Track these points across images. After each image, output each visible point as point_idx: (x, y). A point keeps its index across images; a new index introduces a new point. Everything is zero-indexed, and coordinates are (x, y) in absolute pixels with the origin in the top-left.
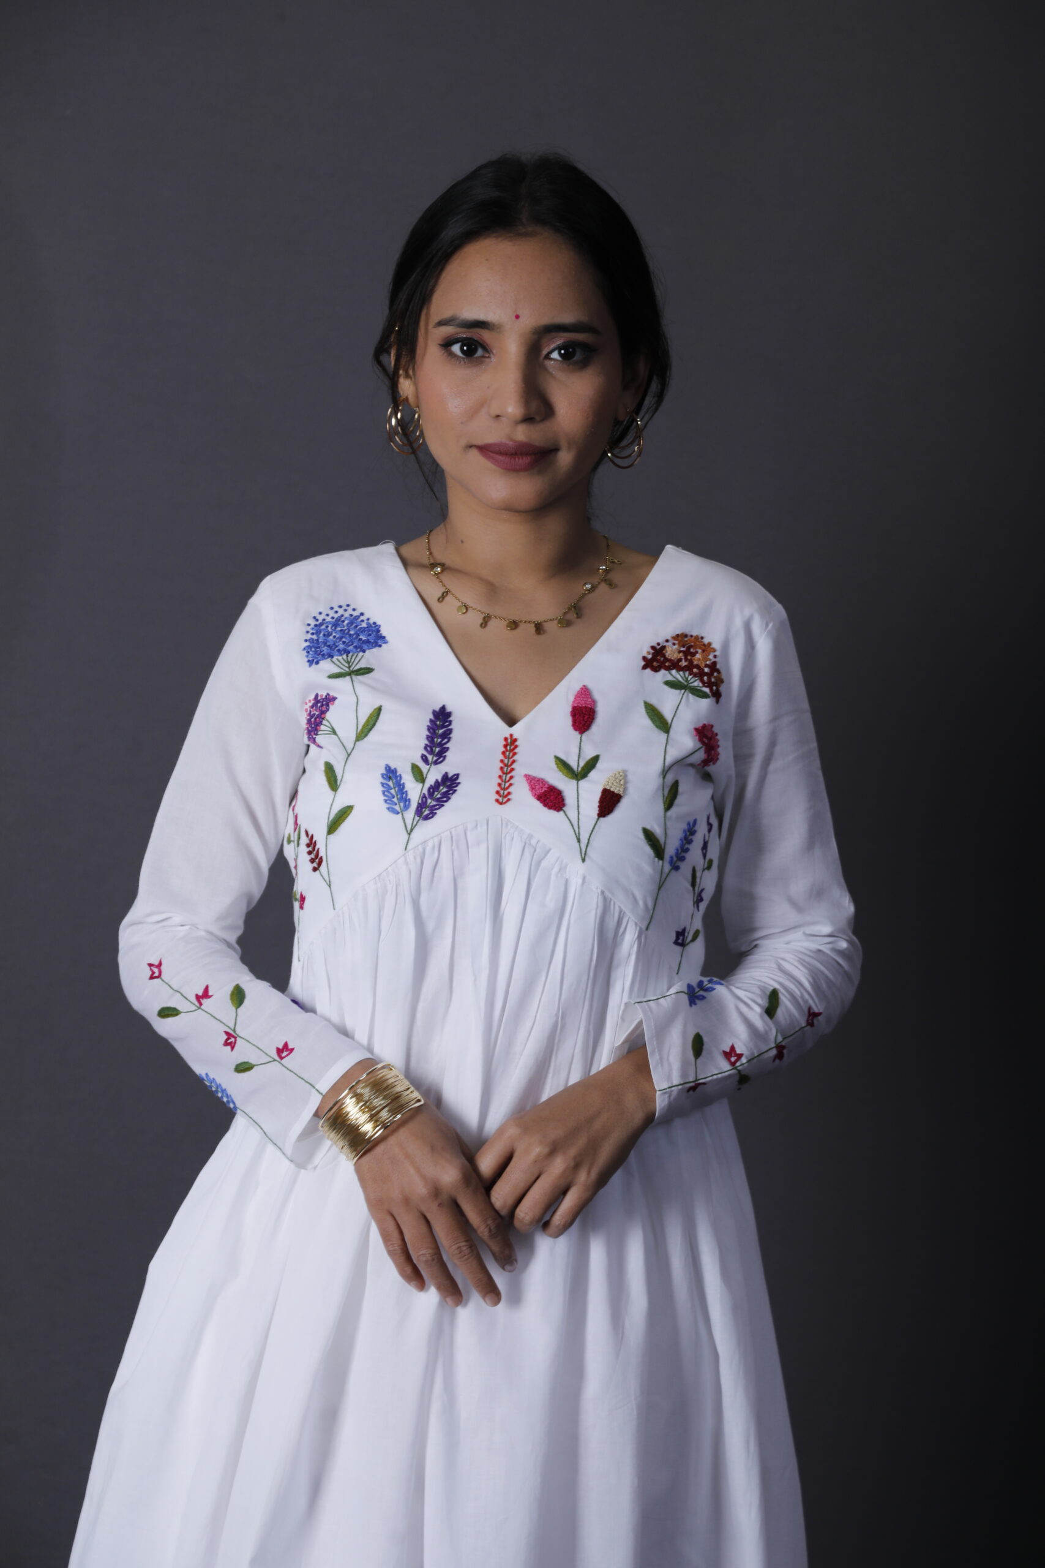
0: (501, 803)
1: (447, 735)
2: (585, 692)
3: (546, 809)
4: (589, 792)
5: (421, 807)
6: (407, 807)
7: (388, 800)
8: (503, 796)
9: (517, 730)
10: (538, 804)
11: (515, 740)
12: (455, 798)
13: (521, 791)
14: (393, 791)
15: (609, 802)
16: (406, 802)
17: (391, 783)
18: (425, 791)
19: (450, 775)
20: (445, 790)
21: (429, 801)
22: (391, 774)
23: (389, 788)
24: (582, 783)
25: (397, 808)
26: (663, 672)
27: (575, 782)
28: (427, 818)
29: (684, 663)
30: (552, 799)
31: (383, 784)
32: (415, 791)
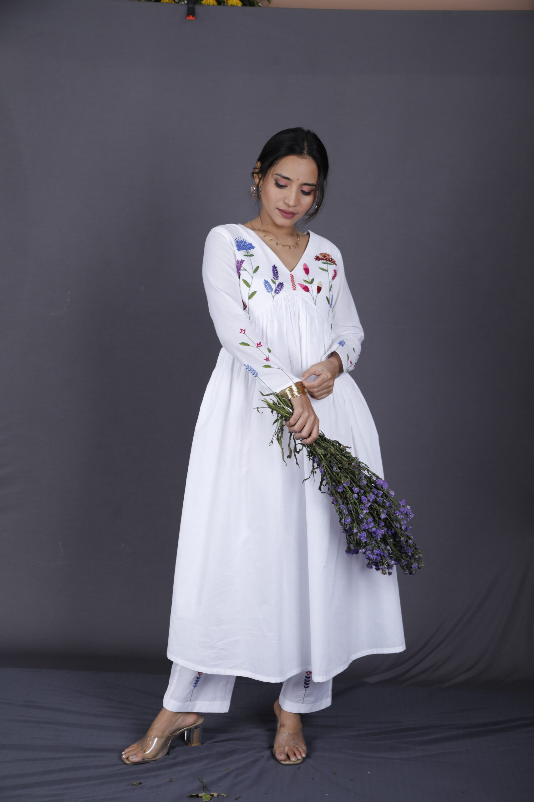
0: (294, 290)
1: (277, 272)
2: (305, 265)
3: (305, 292)
4: (313, 288)
5: (276, 290)
6: (272, 291)
7: (267, 289)
8: (294, 289)
9: (293, 273)
10: (303, 290)
11: (293, 275)
12: (284, 288)
13: (298, 288)
14: (268, 287)
15: (319, 289)
16: (272, 289)
17: (267, 284)
18: (276, 286)
19: (281, 283)
20: (281, 286)
21: (278, 289)
22: (266, 282)
23: (266, 286)
24: (312, 285)
25: (270, 291)
26: (320, 261)
27: (310, 285)
28: (277, 293)
29: (324, 259)
30: (306, 289)
31: (265, 285)
32: (274, 286)
